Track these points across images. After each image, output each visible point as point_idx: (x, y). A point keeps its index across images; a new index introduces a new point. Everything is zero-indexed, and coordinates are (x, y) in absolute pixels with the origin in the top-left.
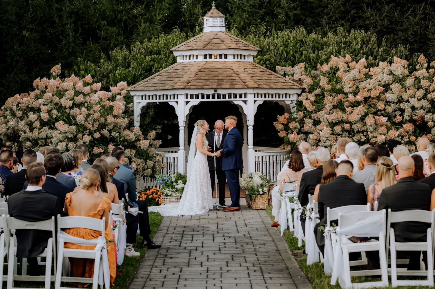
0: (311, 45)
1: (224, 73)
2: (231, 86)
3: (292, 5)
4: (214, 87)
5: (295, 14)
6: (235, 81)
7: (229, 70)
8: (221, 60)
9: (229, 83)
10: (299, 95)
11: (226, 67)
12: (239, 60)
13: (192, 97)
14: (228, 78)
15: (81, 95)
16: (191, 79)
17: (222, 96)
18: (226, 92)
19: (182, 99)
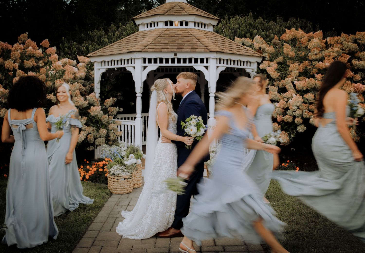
1: (185, 38)
2: (192, 50)
4: (173, 50)
6: (195, 45)
7: (189, 36)
8: (181, 27)
9: (190, 47)
10: (259, 64)
11: (187, 33)
12: (200, 28)
13: (150, 61)
14: (189, 42)
15: (33, 59)
16: (149, 43)
17: (182, 61)
18: (187, 56)
19: (139, 64)
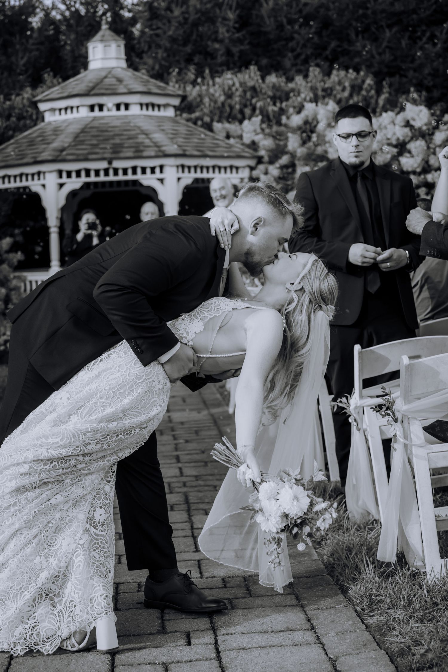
0: (270, 93)
1: (124, 133)
3: (237, 35)
4: (106, 156)
5: (241, 52)
6: (143, 144)
7: (132, 128)
8: (118, 113)
9: (133, 150)
10: (252, 169)
11: (128, 124)
12: (151, 112)
13: (69, 174)
14: (131, 141)
16: (66, 145)
17: (121, 172)
18: (129, 164)
19: (51, 180)
